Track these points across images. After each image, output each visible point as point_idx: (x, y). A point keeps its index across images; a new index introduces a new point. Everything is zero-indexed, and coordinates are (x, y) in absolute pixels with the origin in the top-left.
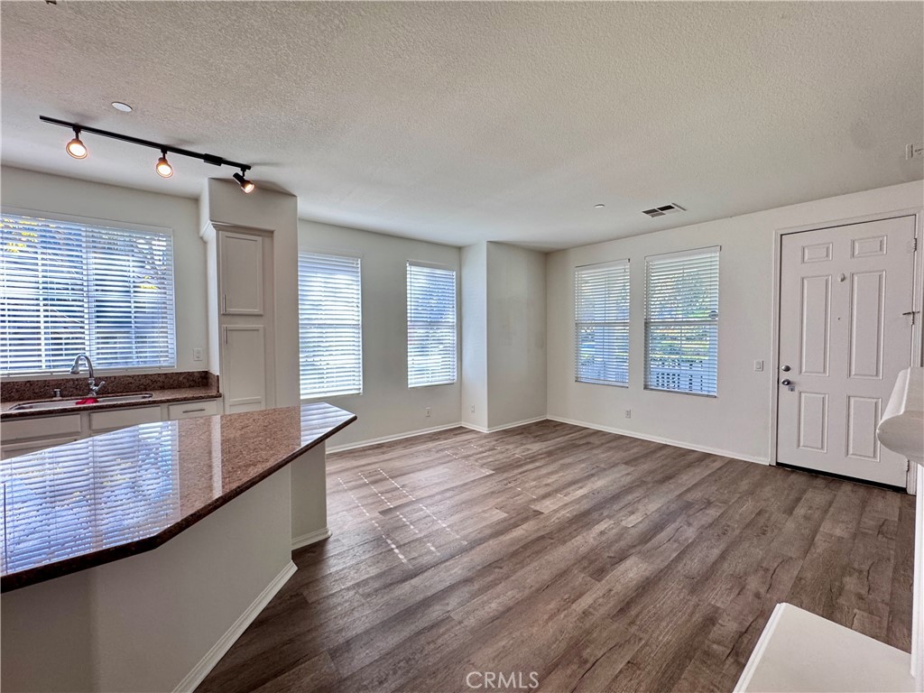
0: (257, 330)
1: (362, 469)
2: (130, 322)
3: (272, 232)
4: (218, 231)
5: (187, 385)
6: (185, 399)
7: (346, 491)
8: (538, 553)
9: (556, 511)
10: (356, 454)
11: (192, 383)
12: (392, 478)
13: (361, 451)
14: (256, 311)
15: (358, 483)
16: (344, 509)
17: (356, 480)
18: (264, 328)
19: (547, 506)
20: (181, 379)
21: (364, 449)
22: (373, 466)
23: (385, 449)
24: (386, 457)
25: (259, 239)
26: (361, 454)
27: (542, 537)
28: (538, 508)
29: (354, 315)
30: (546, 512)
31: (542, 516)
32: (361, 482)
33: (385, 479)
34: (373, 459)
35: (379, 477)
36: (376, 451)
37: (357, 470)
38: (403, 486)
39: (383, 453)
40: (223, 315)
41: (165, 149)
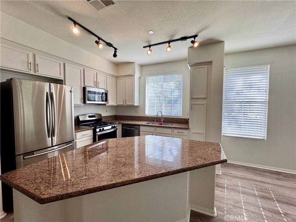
0: (204, 104)
1: (257, 183)
2: (172, 102)
3: (211, 62)
4: (191, 67)
5: (184, 123)
6: (178, 128)
7: (239, 192)
10: (258, 172)
11: (186, 122)
12: (278, 201)
13: (262, 171)
14: (204, 96)
15: (250, 191)
16: (233, 204)
17: (249, 189)
18: (207, 103)
20: (183, 120)
21: (264, 171)
22: (266, 185)
23: (281, 177)
24: (280, 183)
25: (206, 66)
26: (261, 173)
29: (263, 96)
32: (253, 192)
33: (272, 199)
34: (268, 180)
35: (267, 195)
36: (273, 175)
37: (253, 182)
38: (286, 214)
39: (278, 179)
40: (191, 98)
41: (169, 42)
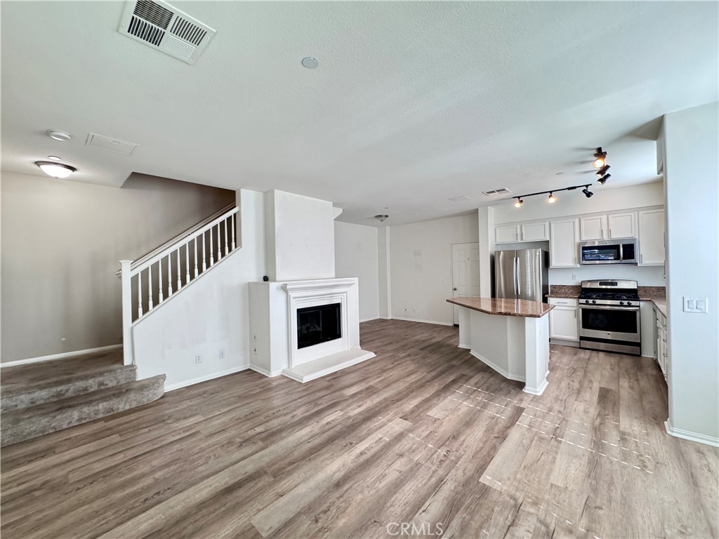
8: (400, 393)
9: (389, 421)
19: (397, 425)
27: (398, 401)
28: (405, 422)
30: (398, 420)
31: (401, 415)
